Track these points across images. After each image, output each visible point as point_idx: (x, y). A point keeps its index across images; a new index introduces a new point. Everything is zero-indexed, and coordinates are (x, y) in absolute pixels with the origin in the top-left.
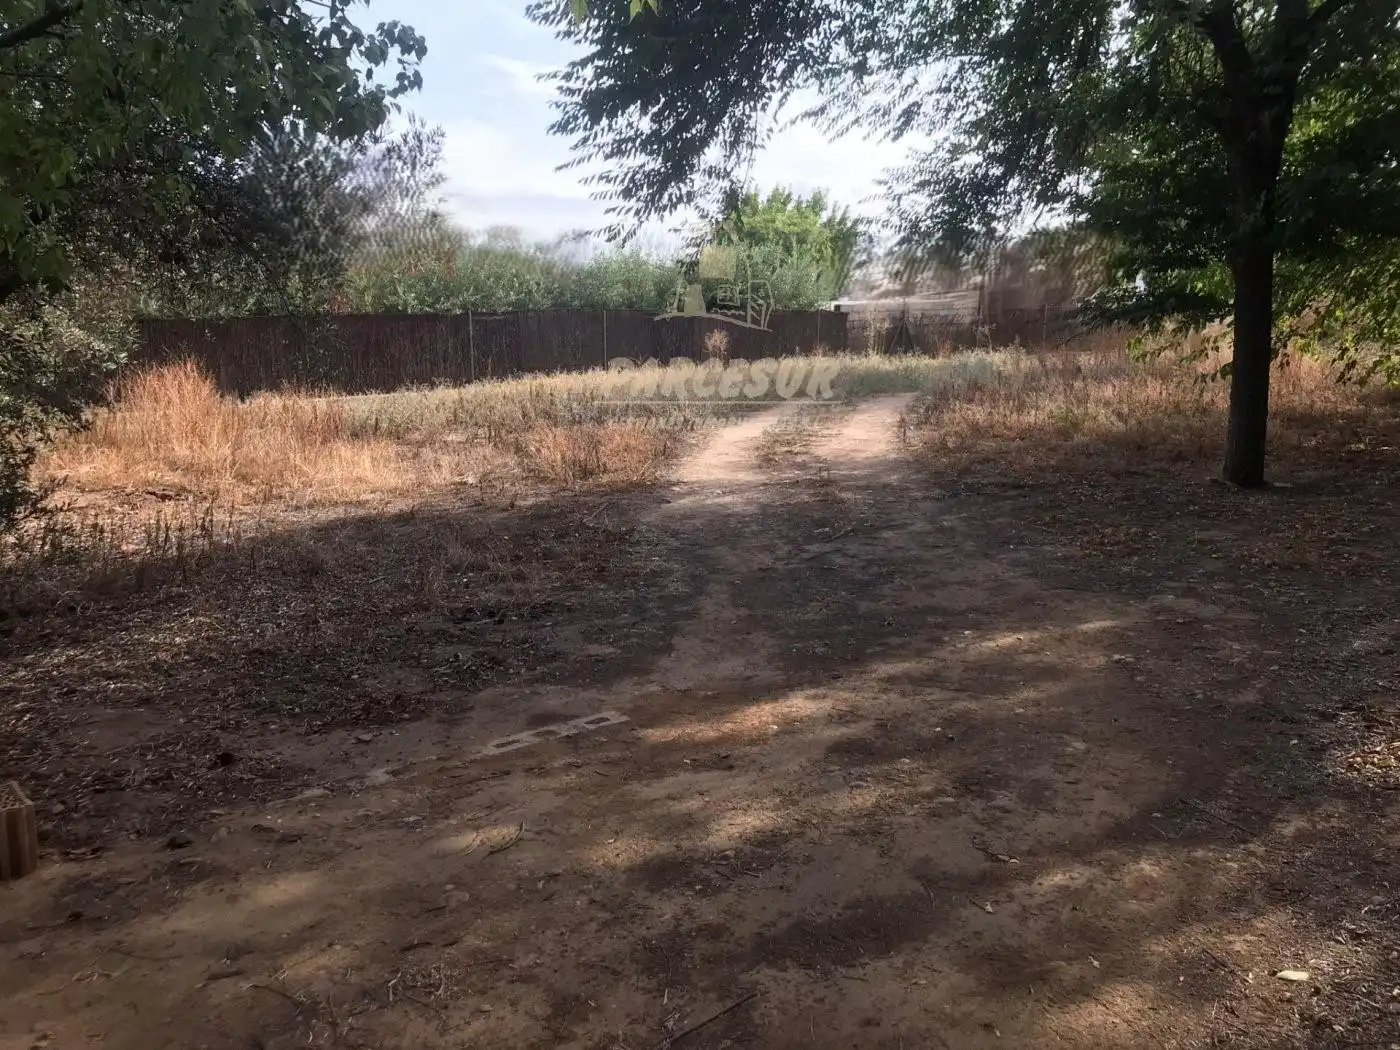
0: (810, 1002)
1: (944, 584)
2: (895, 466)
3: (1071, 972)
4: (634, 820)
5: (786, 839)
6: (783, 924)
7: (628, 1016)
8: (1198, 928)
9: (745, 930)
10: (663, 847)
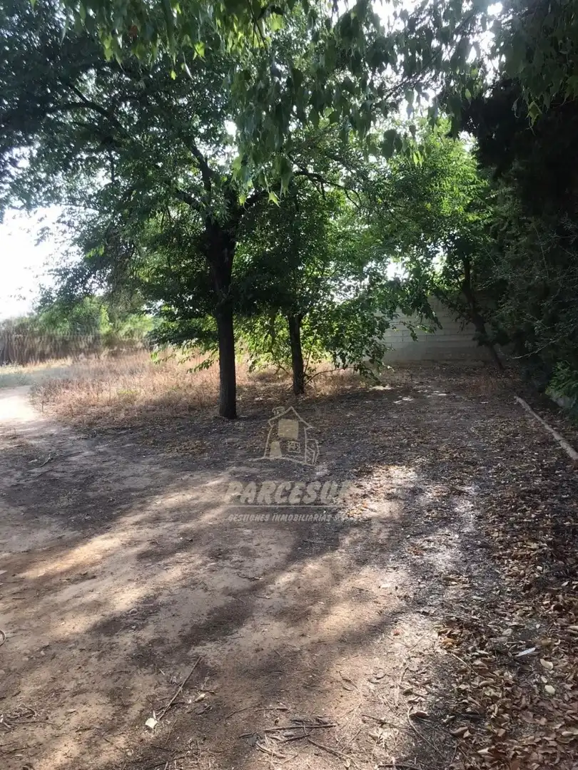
0: (227, 652)
1: (125, 478)
2: (49, 424)
3: (316, 609)
4: (65, 612)
5: (155, 597)
6: (188, 629)
7: (151, 686)
8: (345, 581)
9: (173, 636)
10: (96, 618)
